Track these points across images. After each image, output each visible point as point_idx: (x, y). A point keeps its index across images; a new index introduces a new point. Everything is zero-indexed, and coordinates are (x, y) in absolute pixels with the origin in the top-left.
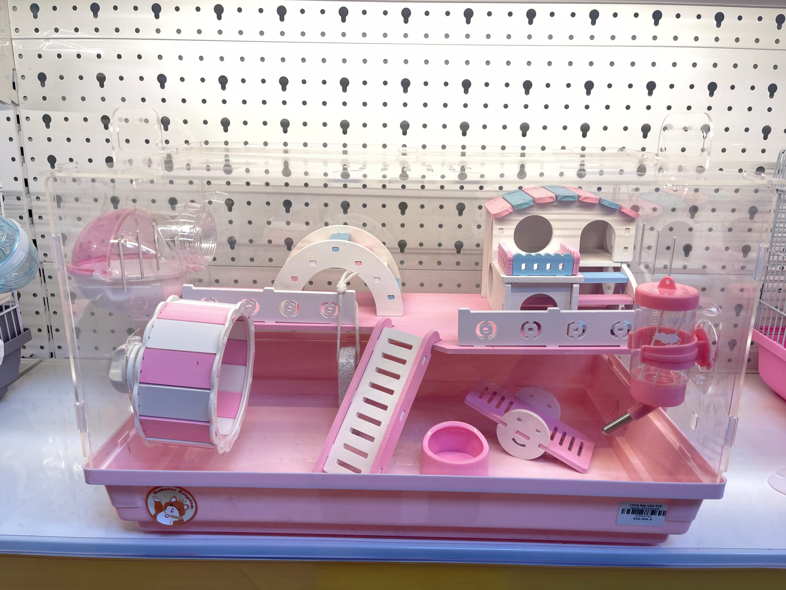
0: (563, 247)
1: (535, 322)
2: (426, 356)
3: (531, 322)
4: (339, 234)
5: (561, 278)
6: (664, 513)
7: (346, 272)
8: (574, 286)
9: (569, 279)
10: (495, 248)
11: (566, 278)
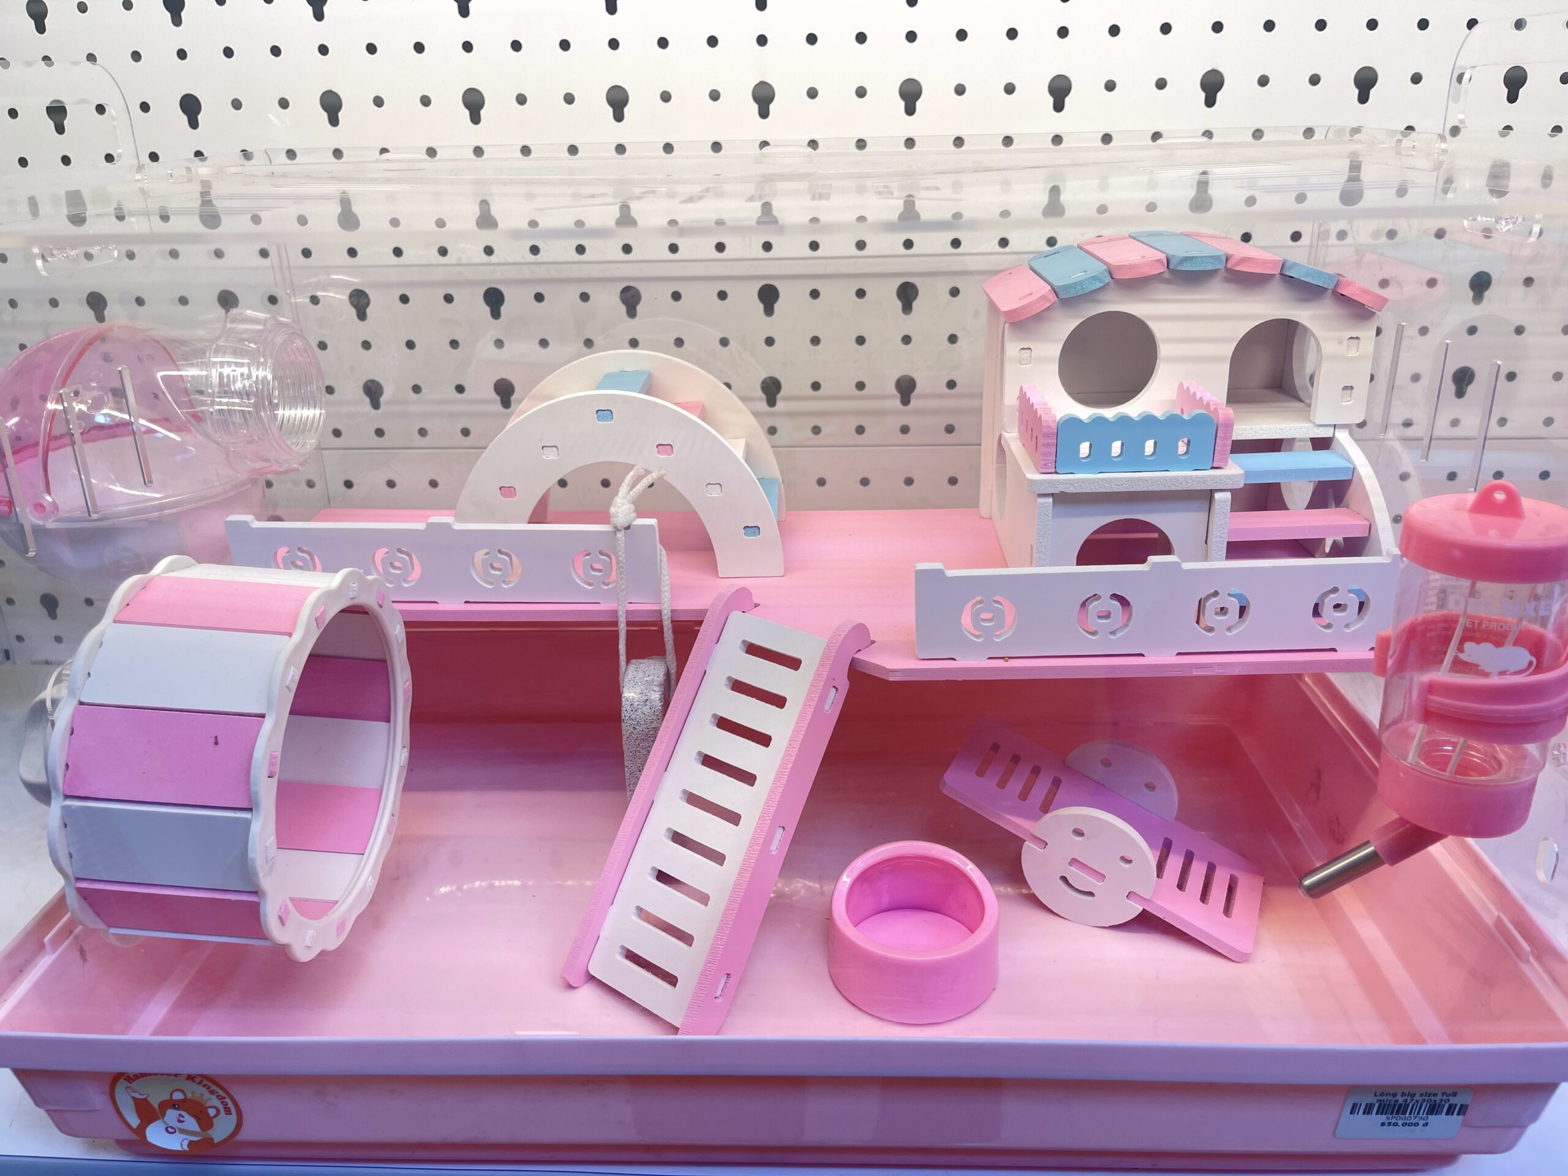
0: (1184, 393)
1: (1115, 596)
2: (834, 687)
3: (1106, 595)
4: (622, 371)
5: (1185, 477)
6: (1463, 1110)
7: (631, 474)
8: (1218, 496)
9: (1204, 480)
10: (1011, 399)
11: (1197, 477)
